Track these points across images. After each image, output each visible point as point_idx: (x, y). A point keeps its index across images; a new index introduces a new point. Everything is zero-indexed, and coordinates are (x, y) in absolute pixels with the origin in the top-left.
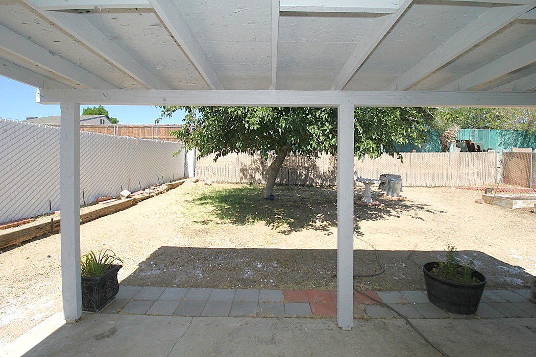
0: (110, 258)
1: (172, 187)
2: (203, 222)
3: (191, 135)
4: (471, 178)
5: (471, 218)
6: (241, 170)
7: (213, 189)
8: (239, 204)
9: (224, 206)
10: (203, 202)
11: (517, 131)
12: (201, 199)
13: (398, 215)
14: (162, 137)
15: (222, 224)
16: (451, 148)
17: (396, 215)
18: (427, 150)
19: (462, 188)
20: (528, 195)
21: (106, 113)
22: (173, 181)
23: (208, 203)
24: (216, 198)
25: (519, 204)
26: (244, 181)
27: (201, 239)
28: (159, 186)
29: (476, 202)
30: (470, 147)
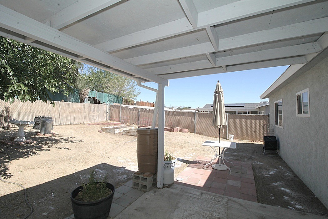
4: (95, 118)
5: (97, 142)
11: (115, 95)
13: (49, 148)
16: (85, 101)
17: (47, 149)
18: (71, 101)
19: (91, 124)
20: (120, 126)
25: (117, 131)
29: (99, 132)
30: (95, 101)
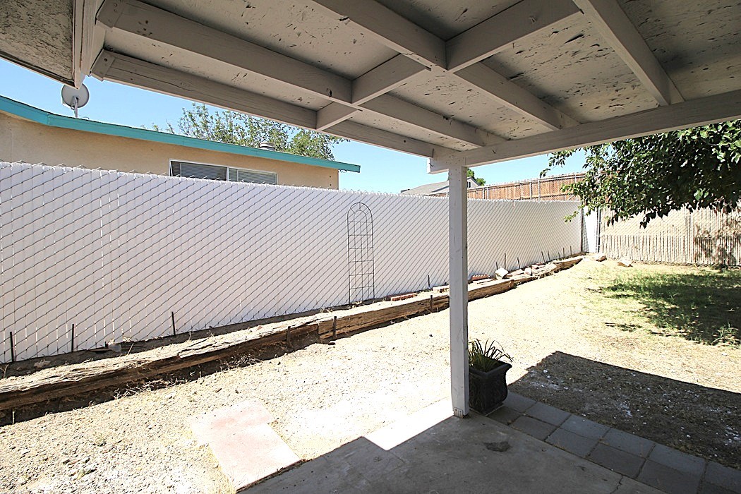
0: (498, 352)
1: (563, 267)
2: (623, 326)
3: (598, 187)
6: (695, 240)
7: (635, 273)
8: (697, 304)
9: (664, 305)
10: (619, 293)
12: (614, 289)
14: (544, 195)
15: (661, 335)
21: (472, 174)
22: (563, 258)
23: (628, 296)
24: (645, 289)
26: (703, 260)
27: (622, 353)
28: (544, 264)
